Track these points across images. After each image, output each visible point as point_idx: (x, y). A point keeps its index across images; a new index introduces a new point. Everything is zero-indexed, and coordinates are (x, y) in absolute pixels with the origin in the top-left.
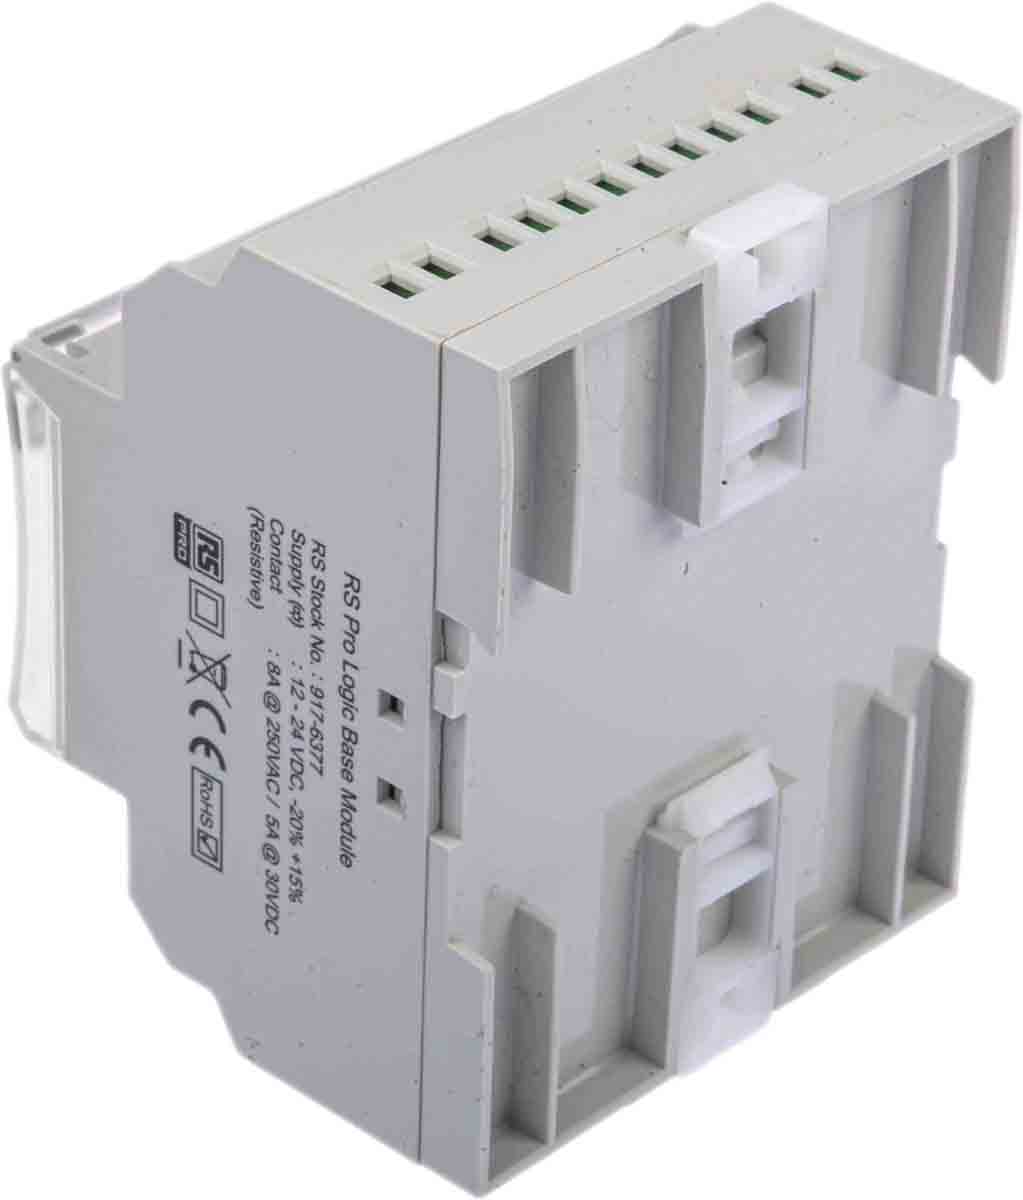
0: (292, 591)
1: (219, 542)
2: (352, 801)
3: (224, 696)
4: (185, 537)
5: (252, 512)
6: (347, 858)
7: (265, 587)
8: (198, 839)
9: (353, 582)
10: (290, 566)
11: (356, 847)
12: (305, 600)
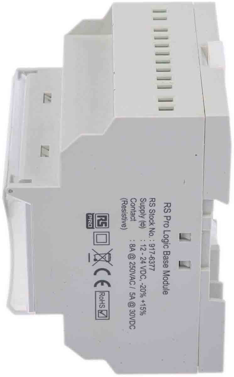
0: (141, 218)
1: (107, 215)
2: (168, 273)
3: (109, 263)
4: (91, 220)
5: (122, 200)
6: (165, 292)
7: (128, 222)
8: (98, 313)
9: (168, 205)
10: (139, 210)
11: (169, 287)
12: (147, 218)
